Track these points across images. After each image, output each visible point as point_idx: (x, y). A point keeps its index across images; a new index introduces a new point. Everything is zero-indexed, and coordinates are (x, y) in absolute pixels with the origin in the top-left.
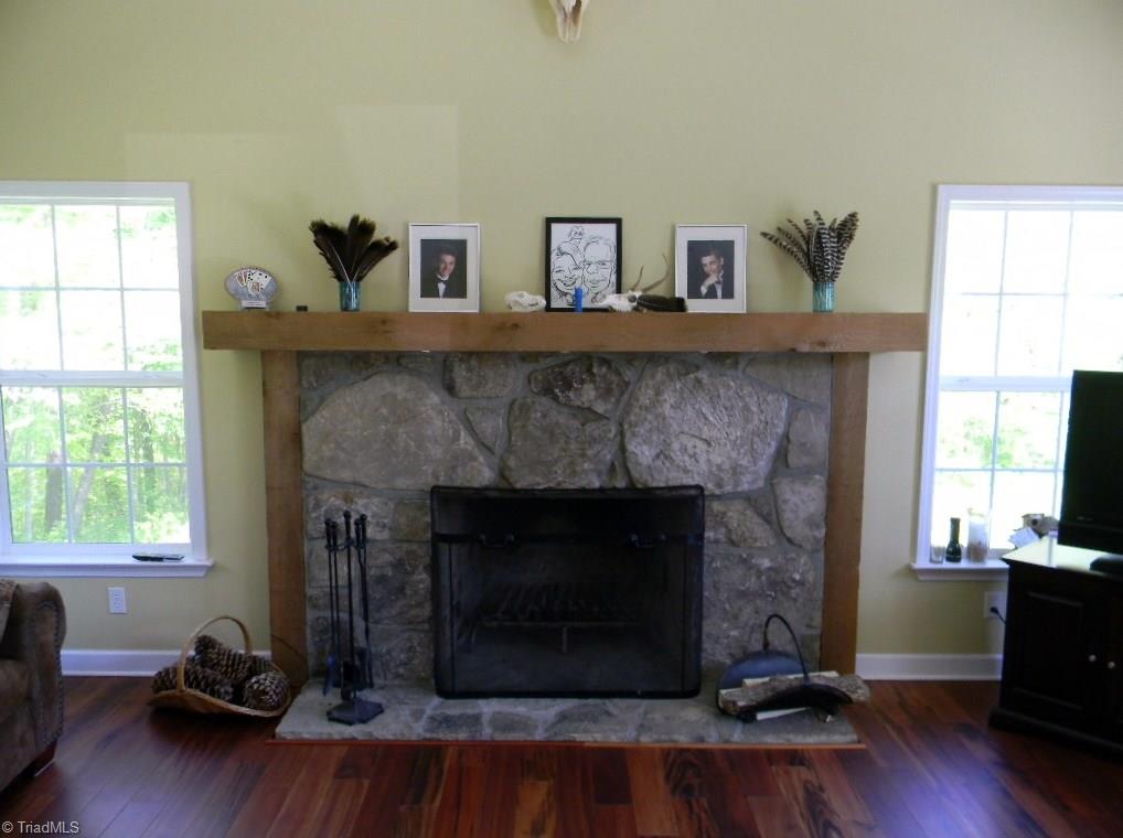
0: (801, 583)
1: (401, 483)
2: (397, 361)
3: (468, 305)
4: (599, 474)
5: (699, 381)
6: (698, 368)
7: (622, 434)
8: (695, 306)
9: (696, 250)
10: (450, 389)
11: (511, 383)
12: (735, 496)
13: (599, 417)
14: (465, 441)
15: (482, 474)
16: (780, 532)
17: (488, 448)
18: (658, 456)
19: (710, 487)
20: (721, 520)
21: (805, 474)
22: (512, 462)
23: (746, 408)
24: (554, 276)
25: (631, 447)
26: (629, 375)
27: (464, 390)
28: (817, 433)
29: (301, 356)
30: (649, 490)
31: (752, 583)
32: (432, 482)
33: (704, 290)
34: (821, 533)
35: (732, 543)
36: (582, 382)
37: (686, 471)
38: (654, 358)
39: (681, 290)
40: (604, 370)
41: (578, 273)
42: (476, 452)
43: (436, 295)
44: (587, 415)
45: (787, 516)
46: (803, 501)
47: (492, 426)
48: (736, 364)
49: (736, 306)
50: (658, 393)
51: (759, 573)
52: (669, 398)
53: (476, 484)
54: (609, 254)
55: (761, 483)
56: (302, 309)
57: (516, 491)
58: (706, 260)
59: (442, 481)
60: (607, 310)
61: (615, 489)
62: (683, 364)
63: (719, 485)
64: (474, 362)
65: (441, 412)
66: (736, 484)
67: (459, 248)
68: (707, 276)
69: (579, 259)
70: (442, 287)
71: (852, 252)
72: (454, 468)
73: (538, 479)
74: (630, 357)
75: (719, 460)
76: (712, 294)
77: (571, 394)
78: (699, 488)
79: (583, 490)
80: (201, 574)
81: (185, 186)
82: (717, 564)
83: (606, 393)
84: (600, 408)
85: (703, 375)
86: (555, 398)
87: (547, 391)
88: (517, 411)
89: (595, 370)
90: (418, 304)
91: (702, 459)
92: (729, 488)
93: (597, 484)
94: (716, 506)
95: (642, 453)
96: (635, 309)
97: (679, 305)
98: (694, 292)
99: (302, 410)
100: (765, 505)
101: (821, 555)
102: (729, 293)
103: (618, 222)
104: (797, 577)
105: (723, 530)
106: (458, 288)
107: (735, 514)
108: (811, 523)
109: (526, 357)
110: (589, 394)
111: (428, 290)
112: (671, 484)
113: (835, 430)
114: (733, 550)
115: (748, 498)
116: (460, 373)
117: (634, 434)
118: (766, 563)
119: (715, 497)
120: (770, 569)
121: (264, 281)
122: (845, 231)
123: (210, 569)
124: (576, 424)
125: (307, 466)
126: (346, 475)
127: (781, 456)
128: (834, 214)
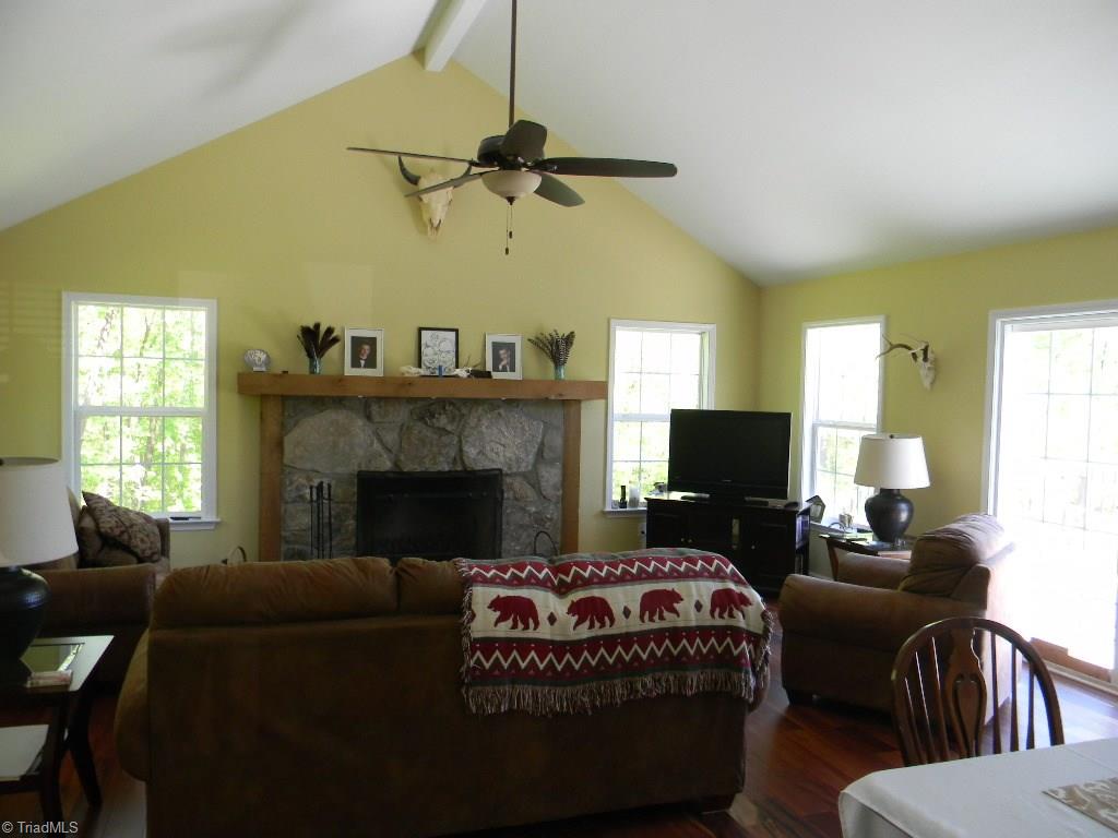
0: (551, 520)
1: (339, 470)
2: (339, 402)
3: (377, 372)
4: (448, 463)
5: (499, 414)
6: (499, 407)
7: (460, 441)
8: (496, 375)
9: (497, 347)
10: (369, 418)
11: (401, 414)
12: (516, 474)
13: (449, 432)
14: (377, 446)
15: (385, 464)
16: (540, 493)
17: (390, 451)
18: (479, 453)
19: (505, 469)
20: (511, 487)
21: (552, 463)
22: (402, 458)
23: (523, 428)
24: (423, 358)
25: (466, 448)
26: (464, 411)
27: (377, 418)
28: (557, 441)
29: (284, 398)
30: (474, 472)
31: (527, 520)
32: (356, 469)
33: (500, 367)
34: (560, 493)
35: (516, 499)
36: (440, 414)
37: (493, 461)
38: (476, 402)
39: (489, 367)
40: (451, 408)
41: (436, 357)
42: (382, 452)
43: (359, 366)
44: (443, 431)
45: (543, 484)
46: (551, 476)
47: (391, 438)
48: (518, 406)
49: (516, 376)
50: (479, 420)
51: (530, 515)
52: (485, 422)
53: (382, 470)
54: (452, 348)
55: (530, 468)
56: (285, 372)
57: (402, 473)
58: (502, 352)
59: (363, 469)
60: (456, 376)
61: (457, 471)
62: (493, 404)
63: (510, 468)
64: (382, 404)
65: (364, 430)
66: (519, 467)
67: (372, 341)
68: (502, 360)
69: (436, 349)
70: (363, 362)
71: (573, 350)
72: (370, 461)
73: (416, 466)
74: (465, 401)
75: (508, 455)
76: (504, 370)
77: (434, 420)
78: (500, 470)
79: (439, 472)
80: (212, 527)
81: (215, 302)
82: (508, 511)
83: (452, 420)
84: (449, 428)
85: (502, 411)
86: (426, 423)
87: (422, 419)
88: (404, 430)
89: (447, 408)
90: (349, 371)
91: (501, 454)
92: (515, 470)
93: (447, 469)
94: (508, 480)
95: (471, 451)
96: (469, 376)
97: (488, 375)
98: (496, 369)
99: (284, 429)
100: (532, 479)
101: (560, 505)
102: (513, 369)
103: (457, 331)
104: (549, 516)
105: (511, 493)
106: (371, 363)
107: (517, 483)
108: (555, 487)
109: (410, 400)
110: (443, 421)
111: (355, 364)
112: (486, 468)
113: (566, 440)
114: (516, 503)
115: (524, 475)
116: (375, 408)
117: (467, 441)
118: (533, 509)
119: (507, 475)
120: (536, 512)
121: (263, 357)
122: (569, 340)
123: (217, 524)
124: (436, 437)
125: (286, 461)
126: (308, 466)
127: (540, 454)
128: (564, 331)
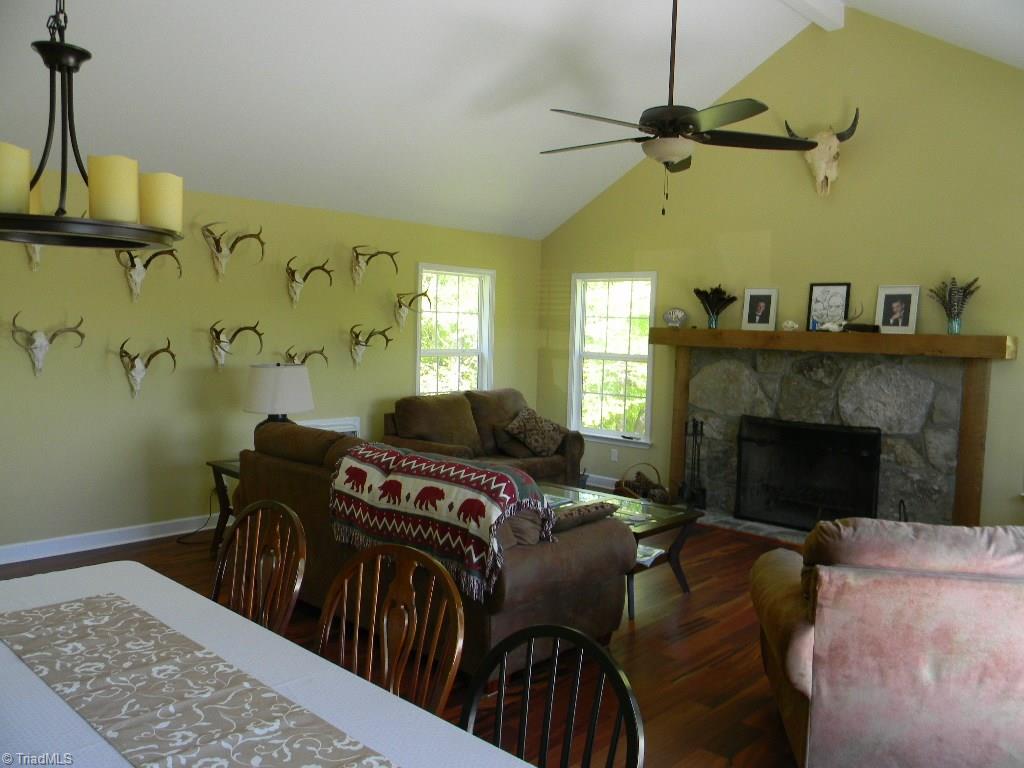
0: (939, 492)
1: (731, 412)
2: (730, 353)
3: (769, 327)
4: (825, 417)
5: (879, 371)
6: (879, 363)
7: (837, 395)
8: (885, 330)
9: (890, 299)
10: (755, 367)
11: (784, 367)
12: (900, 436)
13: (827, 387)
14: (760, 394)
15: (766, 411)
16: (927, 460)
17: (771, 399)
18: (856, 410)
19: (884, 429)
20: (892, 449)
21: (942, 428)
22: (781, 406)
23: (907, 386)
24: (813, 313)
25: (841, 404)
26: (843, 365)
27: (761, 369)
28: (952, 405)
29: (692, 349)
30: (850, 428)
31: (908, 488)
32: (743, 412)
33: (891, 321)
34: (954, 463)
35: (896, 462)
36: (818, 368)
37: (872, 420)
38: (857, 357)
40: (829, 362)
41: (825, 312)
42: (765, 400)
43: (754, 322)
44: (819, 384)
45: (932, 451)
46: (943, 444)
47: (773, 387)
48: (901, 363)
49: (910, 330)
50: (857, 375)
51: (913, 482)
52: (863, 378)
53: (763, 416)
54: (841, 301)
55: (917, 431)
56: (695, 327)
57: (781, 421)
58: (895, 305)
59: (748, 413)
60: (827, 331)
61: (833, 426)
62: (871, 359)
63: (890, 428)
64: (766, 356)
65: (749, 380)
66: (901, 429)
67: (767, 299)
68: (894, 313)
69: (826, 304)
70: (758, 318)
72: (753, 407)
73: (794, 416)
74: (844, 356)
75: (888, 414)
76: (896, 323)
77: (812, 374)
78: (878, 429)
79: (816, 425)
80: (647, 447)
81: (655, 273)
82: (888, 474)
83: (830, 374)
84: (826, 381)
85: (882, 367)
86: (804, 375)
87: (801, 371)
88: (785, 380)
89: (825, 361)
91: (881, 413)
92: (895, 431)
93: (823, 422)
94: (889, 441)
95: (847, 407)
96: (844, 331)
97: (876, 329)
98: (886, 322)
99: (690, 375)
100: (918, 443)
101: (954, 477)
102: (906, 323)
103: (848, 285)
104: (936, 488)
105: (892, 455)
106: (765, 319)
107: (900, 446)
108: (947, 457)
109: (792, 353)
110: (821, 374)
111: (751, 319)
112: (863, 425)
113: (965, 403)
114: (899, 468)
115: (909, 439)
116: (759, 360)
117: (843, 397)
118: (917, 477)
119: (886, 435)
120: (920, 481)
121: (680, 315)
123: (651, 446)
124: (814, 389)
125: (690, 401)
126: (706, 406)
127: (929, 416)
